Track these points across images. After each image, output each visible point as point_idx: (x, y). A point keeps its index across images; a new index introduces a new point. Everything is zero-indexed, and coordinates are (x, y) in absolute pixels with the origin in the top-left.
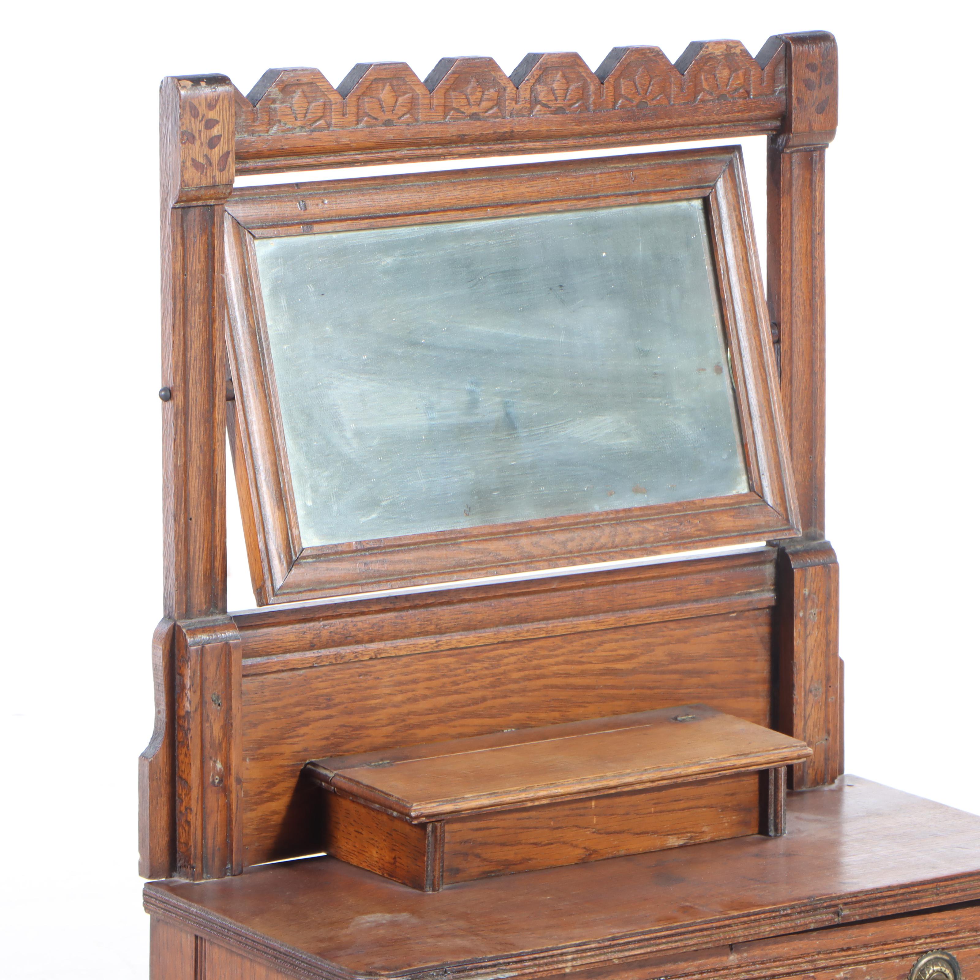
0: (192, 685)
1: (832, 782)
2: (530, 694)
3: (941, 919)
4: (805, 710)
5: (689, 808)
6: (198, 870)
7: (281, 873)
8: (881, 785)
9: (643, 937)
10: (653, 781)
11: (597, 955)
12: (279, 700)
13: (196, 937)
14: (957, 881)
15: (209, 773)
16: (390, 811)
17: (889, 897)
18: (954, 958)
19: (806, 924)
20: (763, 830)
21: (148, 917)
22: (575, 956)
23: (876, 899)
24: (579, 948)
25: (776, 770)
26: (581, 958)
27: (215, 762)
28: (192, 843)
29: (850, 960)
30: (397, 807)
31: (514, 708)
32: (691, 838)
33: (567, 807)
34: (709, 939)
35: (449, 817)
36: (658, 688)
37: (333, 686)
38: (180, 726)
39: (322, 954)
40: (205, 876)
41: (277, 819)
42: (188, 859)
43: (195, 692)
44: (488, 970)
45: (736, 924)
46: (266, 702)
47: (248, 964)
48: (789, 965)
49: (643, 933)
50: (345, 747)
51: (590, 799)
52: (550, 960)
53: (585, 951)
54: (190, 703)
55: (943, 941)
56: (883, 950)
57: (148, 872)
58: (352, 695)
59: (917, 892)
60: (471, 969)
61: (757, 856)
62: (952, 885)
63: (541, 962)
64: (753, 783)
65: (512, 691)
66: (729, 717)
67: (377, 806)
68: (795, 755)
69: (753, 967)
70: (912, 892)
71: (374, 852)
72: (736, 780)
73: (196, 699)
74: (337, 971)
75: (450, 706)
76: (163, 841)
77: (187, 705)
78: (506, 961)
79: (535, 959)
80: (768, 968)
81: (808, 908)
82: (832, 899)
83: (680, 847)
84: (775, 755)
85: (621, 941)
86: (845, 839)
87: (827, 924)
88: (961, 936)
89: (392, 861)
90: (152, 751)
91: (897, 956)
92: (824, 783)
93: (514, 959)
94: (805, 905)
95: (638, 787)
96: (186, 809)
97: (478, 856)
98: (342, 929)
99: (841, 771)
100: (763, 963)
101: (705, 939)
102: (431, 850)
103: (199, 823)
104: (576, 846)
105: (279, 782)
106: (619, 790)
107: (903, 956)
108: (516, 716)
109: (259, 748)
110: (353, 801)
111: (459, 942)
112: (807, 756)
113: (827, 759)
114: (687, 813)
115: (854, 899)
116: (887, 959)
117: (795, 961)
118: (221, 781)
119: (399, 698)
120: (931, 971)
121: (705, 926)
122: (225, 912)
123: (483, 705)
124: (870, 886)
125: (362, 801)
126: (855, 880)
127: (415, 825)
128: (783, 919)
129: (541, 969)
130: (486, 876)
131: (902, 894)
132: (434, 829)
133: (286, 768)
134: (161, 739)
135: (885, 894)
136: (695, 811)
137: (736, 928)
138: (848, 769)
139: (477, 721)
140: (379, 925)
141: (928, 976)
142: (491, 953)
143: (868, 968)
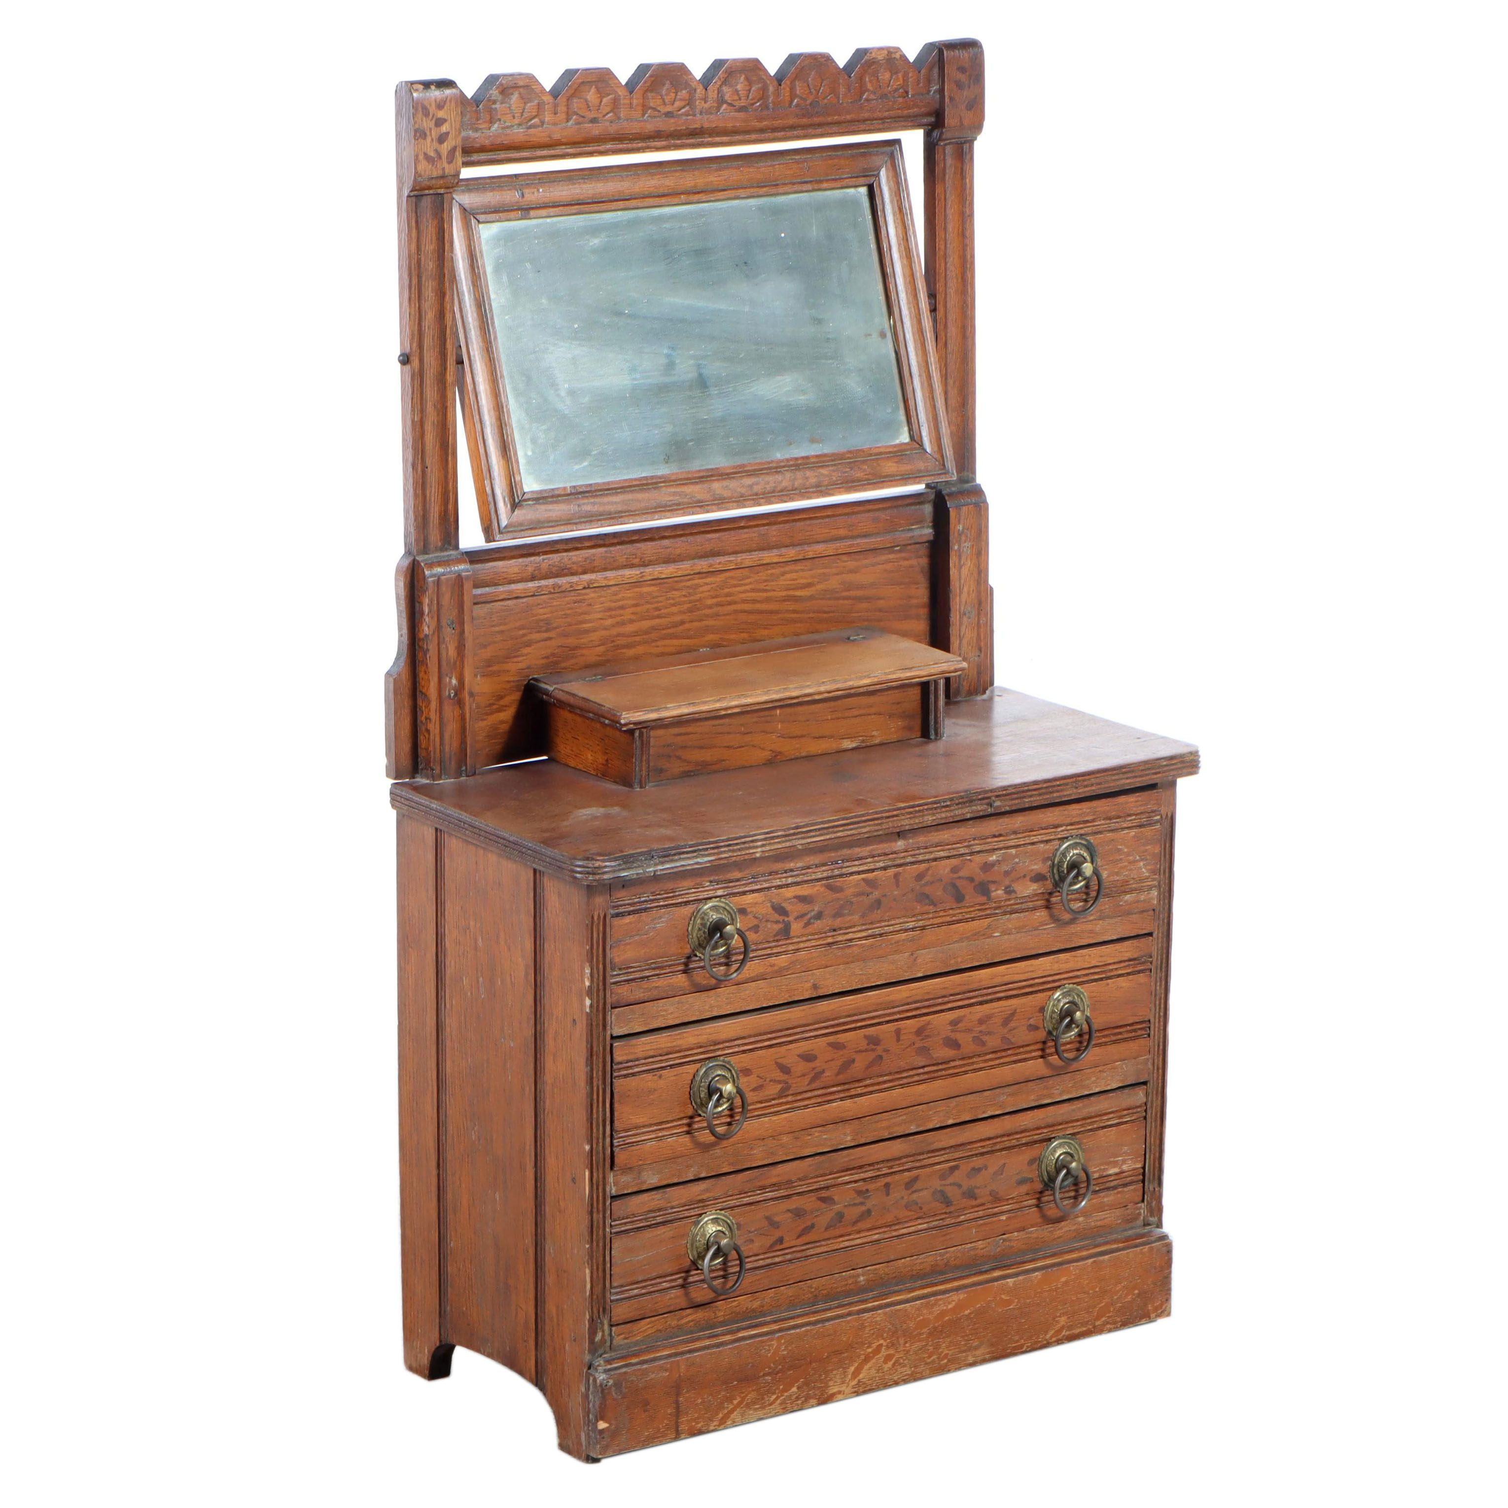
0: (430, 611)
1: (984, 693)
2: (723, 618)
3: (1081, 809)
4: (960, 630)
5: (860, 715)
6: (437, 771)
7: (509, 774)
8: (1026, 695)
9: (822, 826)
10: (829, 692)
11: (784, 842)
12: (505, 624)
13: (436, 829)
14: (1094, 776)
15: (446, 688)
16: (602, 720)
17: (1035, 790)
18: (1091, 843)
19: (964, 814)
20: (925, 733)
21: (395, 812)
22: (764, 842)
23: (1023, 792)
24: (768, 836)
25: (936, 682)
26: (770, 844)
27: (451, 678)
28: (431, 748)
29: (1001, 845)
30: (609, 716)
31: (708, 630)
32: (863, 741)
33: (756, 715)
34: (879, 827)
35: (654, 724)
36: (833, 612)
37: (552, 612)
38: (420, 647)
39: (546, 842)
40: (443, 777)
41: (505, 727)
42: (428, 762)
43: (432, 618)
44: (689, 855)
45: (903, 815)
46: (493, 626)
47: (481, 852)
48: (949, 849)
49: (822, 823)
50: (563, 665)
51: (775, 708)
52: (743, 846)
53: (773, 838)
54: (428, 627)
55: (1081, 828)
56: (1029, 836)
57: (393, 774)
58: (569, 620)
59: (1058, 786)
60: (675, 855)
61: (920, 756)
62: (1089, 780)
63: (735, 848)
64: (916, 693)
65: (707, 616)
66: (894, 637)
67: (591, 715)
68: (952, 668)
69: (917, 852)
70: (1054, 786)
71: (589, 755)
72: (901, 690)
73: (434, 624)
74: (559, 857)
75: (653, 628)
76: (407, 747)
77: (426, 629)
78: (704, 847)
79: (729, 845)
80: (931, 852)
81: (964, 800)
82: (986, 792)
83: (853, 749)
84: (935, 669)
85: (804, 830)
86: (995, 741)
87: (981, 814)
88: (1097, 823)
89: (604, 762)
90: (396, 669)
91: (1042, 842)
92: (977, 694)
93: (712, 846)
94: (962, 798)
95: (817, 697)
96: (426, 719)
97: (679, 758)
98: (564, 820)
99: (992, 684)
100: (926, 848)
101: (876, 828)
102: (638, 752)
103: (437, 731)
104: (763, 749)
105: (505, 696)
106: (800, 700)
107: (1047, 841)
108: (710, 637)
109: (489, 666)
110: (571, 712)
111: (664, 831)
112: (962, 669)
113: (979, 673)
114: (858, 720)
115: (1004, 792)
116: (1033, 844)
117: (954, 846)
118: (456, 694)
119: (609, 622)
120: (1071, 854)
121: (876, 816)
122: (461, 807)
123: (681, 628)
124: (1018, 780)
125: (578, 711)
126: (1005, 776)
127: (625, 731)
128: (944, 810)
129: (735, 854)
130: (687, 775)
131: (1046, 788)
132: (641, 734)
133: (512, 684)
134: (403, 659)
135: (1030, 788)
136: (866, 717)
137: (903, 817)
138: (997, 682)
139: (676, 642)
140: (595, 818)
141: (1068, 858)
142: (692, 840)
143: (1017, 851)
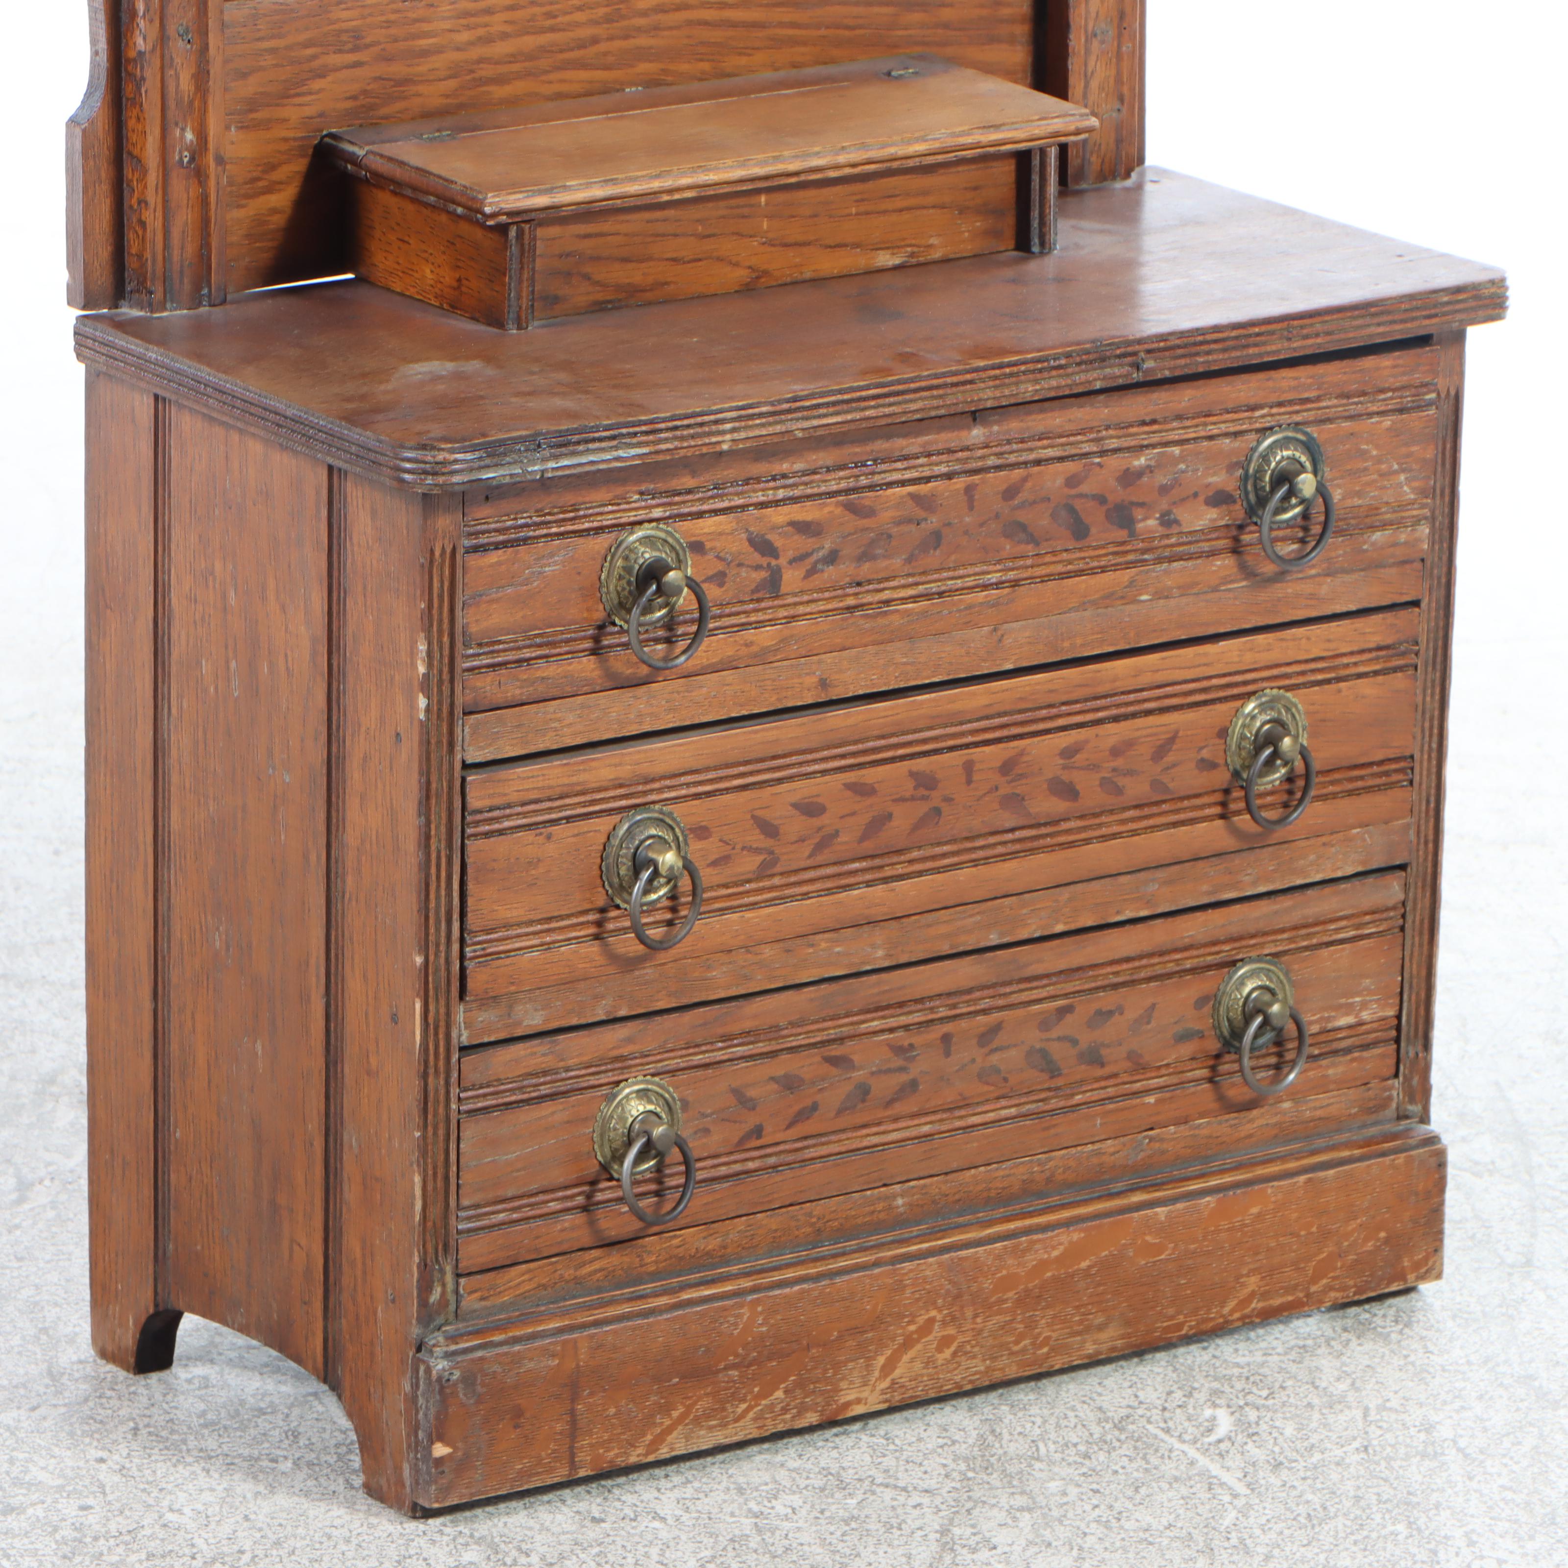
0: (147, 10)
1: (1127, 175)
2: (666, 33)
3: (1295, 379)
4: (1086, 65)
5: (909, 209)
6: (158, 296)
7: (283, 303)
8: (1201, 181)
9: (839, 397)
10: (854, 166)
11: (770, 424)
12: (279, 36)
13: (156, 397)
14: (1320, 319)
15: (174, 147)
16: (452, 207)
17: (1216, 341)
18: (1313, 439)
19: (1089, 382)
20: (1023, 244)
21: (81, 367)
22: (737, 424)
23: (1195, 344)
24: (743, 412)
25: (1043, 151)
26: (746, 428)
27: (183, 130)
28: (148, 255)
29: (1155, 439)
30: (463, 200)
31: (642, 54)
32: (912, 255)
33: (722, 204)
34: (941, 403)
35: (542, 215)
36: (860, 27)
37: (363, 17)
38: (129, 74)
39: (351, 419)
40: (168, 305)
41: (279, 221)
42: (142, 281)
43: (151, 21)
44: (603, 445)
45: (982, 380)
46: (259, 39)
47: (235, 437)
48: (1063, 445)
49: (840, 392)
50: (384, 111)
51: (758, 191)
52: (699, 430)
53: (751, 417)
54: (145, 39)
55: (1297, 412)
56: (1205, 424)
57: (81, 300)
58: (393, 31)
59: (1258, 335)
60: (578, 443)
61: (1014, 281)
62: (1312, 325)
63: (685, 433)
64: (1006, 171)
65: (639, 30)
66: (970, 72)
67: (432, 198)
68: (1072, 128)
69: (1007, 448)
70: (1250, 336)
71: (428, 271)
72: (981, 165)
73: (153, 33)
74: (372, 444)
75: (544, 50)
76: (105, 252)
77: (140, 41)
78: (631, 430)
79: (676, 428)
80: (1031, 450)
81: (1091, 357)
82: (1129, 343)
83: (896, 268)
84: (1040, 129)
85: (807, 403)
86: (1145, 258)
87: (1121, 381)
88: (1324, 404)
89: (455, 284)
90: (86, 114)
91: (1226, 435)
92: (1114, 178)
93: (644, 428)
94: (1088, 353)
95: (833, 174)
96: (139, 202)
97: (587, 277)
98: (381, 383)
99: (1141, 160)
100: (1022, 441)
101: (935, 403)
102: (515, 266)
103: (159, 224)
104: (736, 265)
105: (280, 164)
106: (803, 178)
107: (1236, 434)
108: (644, 67)
109: (251, 111)
110: (394, 193)
111: (559, 403)
112: (1090, 130)
113: (1119, 141)
114: (906, 216)
115: (1162, 344)
116: (1211, 438)
117: (1072, 439)
118: (192, 159)
119: (464, 37)
120: (1278, 458)
121: (935, 382)
122: (199, 357)
123: (592, 50)
124: (1185, 323)
125: (409, 192)
126: (1163, 317)
127: (490, 227)
128: (1054, 373)
129: (685, 444)
130: (599, 308)
131: (1237, 338)
132: (520, 235)
133: (292, 143)
134: (99, 94)
135: (1209, 337)
136: (918, 212)
137: (982, 385)
138: (1151, 158)
139: (584, 75)
140: (436, 379)
141: (1273, 465)
142: (608, 418)
143: (1182, 451)
